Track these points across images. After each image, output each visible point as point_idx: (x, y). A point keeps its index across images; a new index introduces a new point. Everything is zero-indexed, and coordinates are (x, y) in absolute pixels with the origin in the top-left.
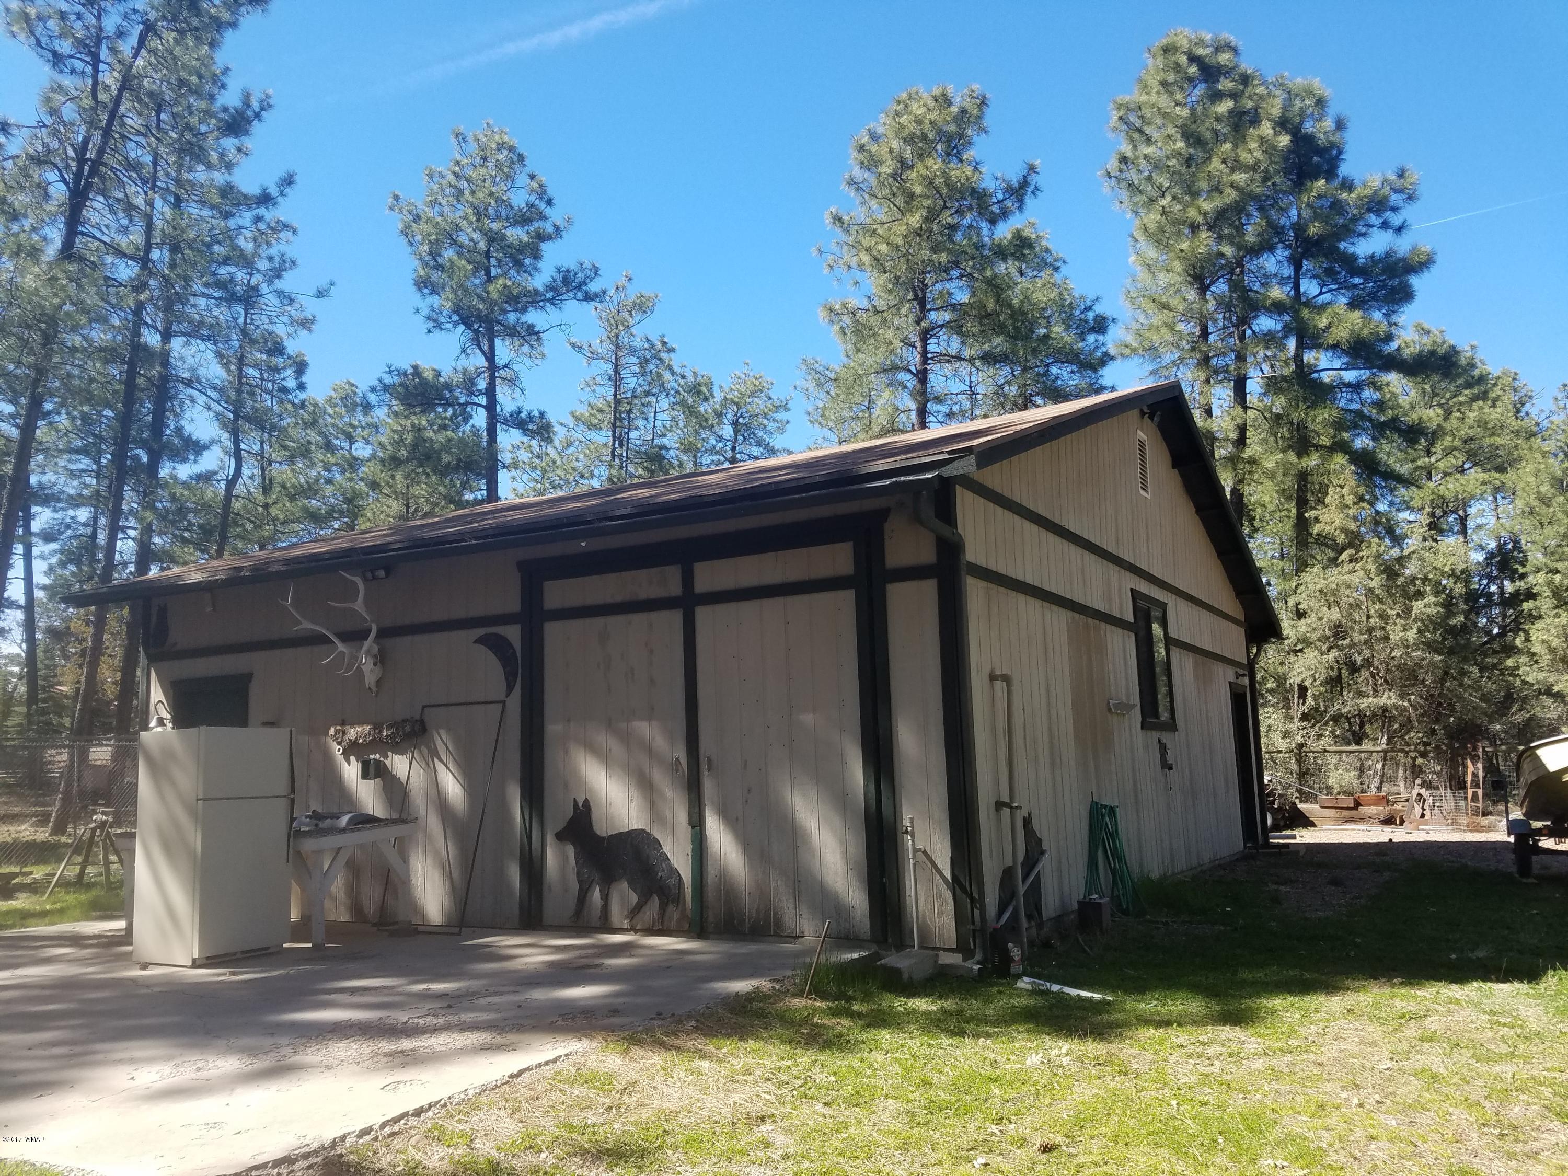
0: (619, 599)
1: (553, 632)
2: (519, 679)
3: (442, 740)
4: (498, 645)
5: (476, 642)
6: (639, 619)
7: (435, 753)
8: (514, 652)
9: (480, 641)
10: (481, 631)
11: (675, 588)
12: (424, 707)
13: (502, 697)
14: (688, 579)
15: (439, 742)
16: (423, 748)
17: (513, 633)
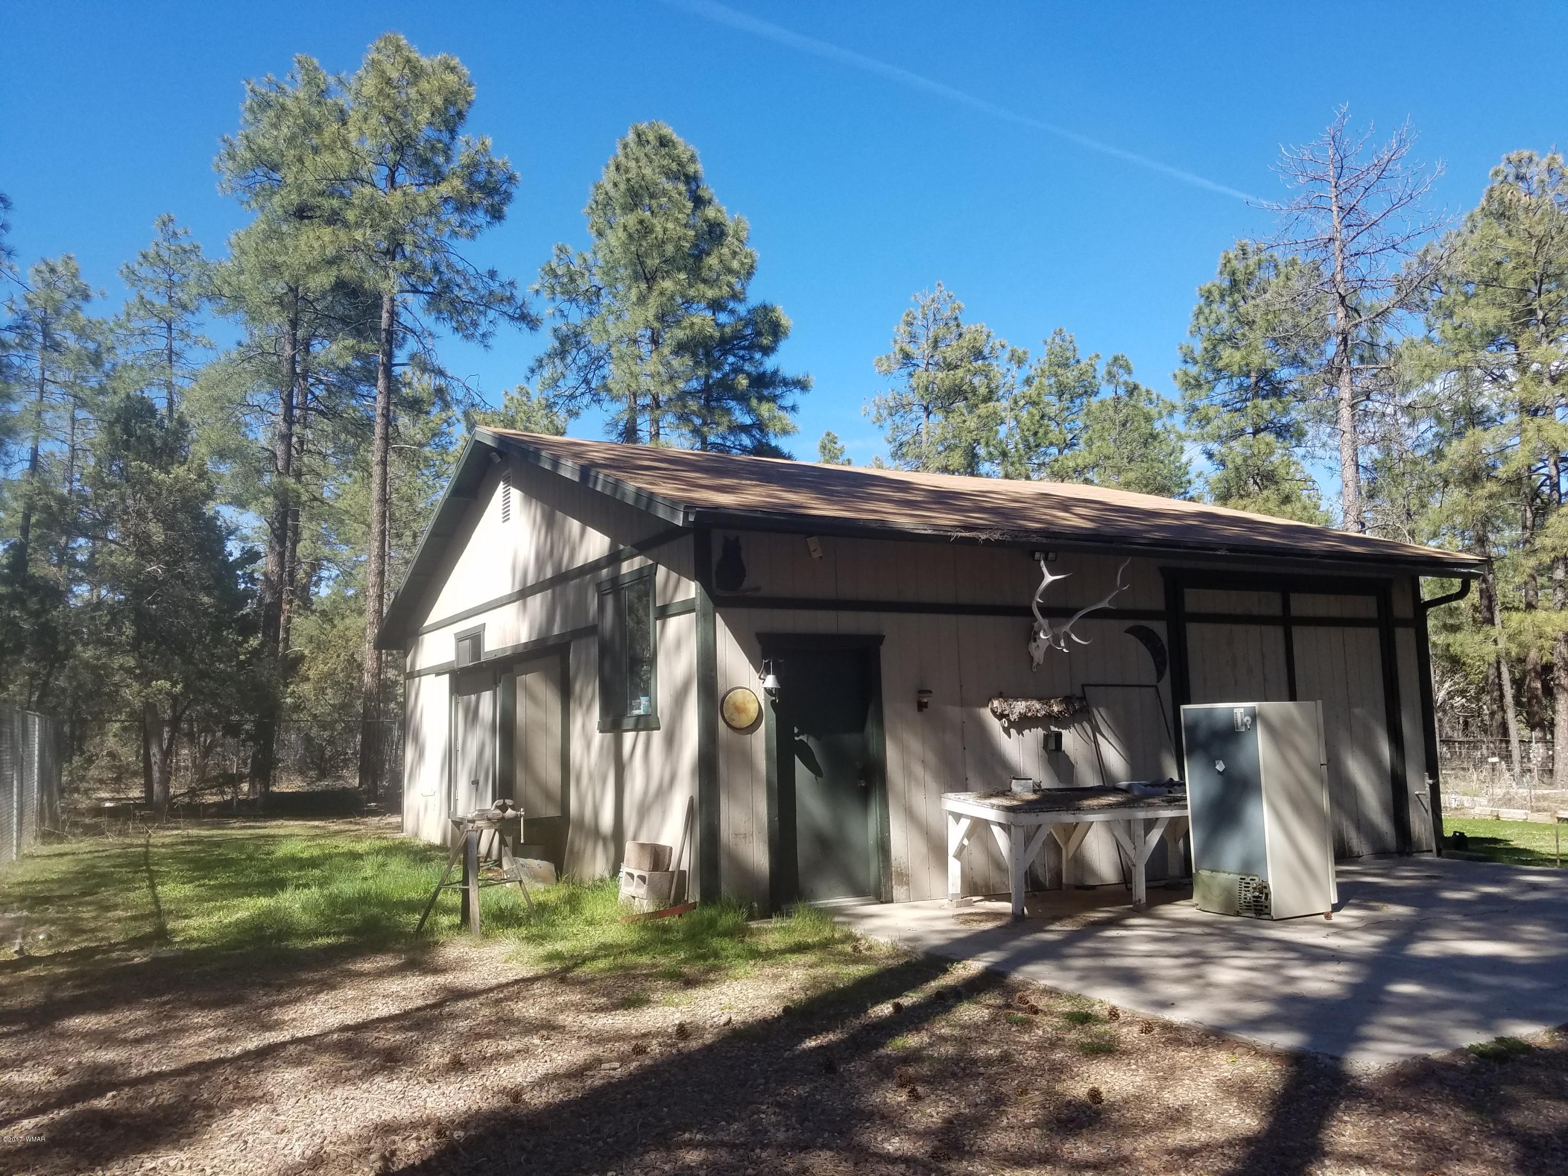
0: (1239, 611)
1: (1193, 630)
2: (1168, 668)
3: (1100, 716)
4: (1147, 637)
5: (1127, 631)
6: (1254, 630)
7: (1096, 729)
8: (1162, 646)
9: (1130, 631)
10: (1130, 623)
11: (1275, 608)
12: (1083, 686)
13: (1153, 681)
14: (1286, 605)
15: (1099, 718)
16: (1085, 724)
17: (1160, 628)
